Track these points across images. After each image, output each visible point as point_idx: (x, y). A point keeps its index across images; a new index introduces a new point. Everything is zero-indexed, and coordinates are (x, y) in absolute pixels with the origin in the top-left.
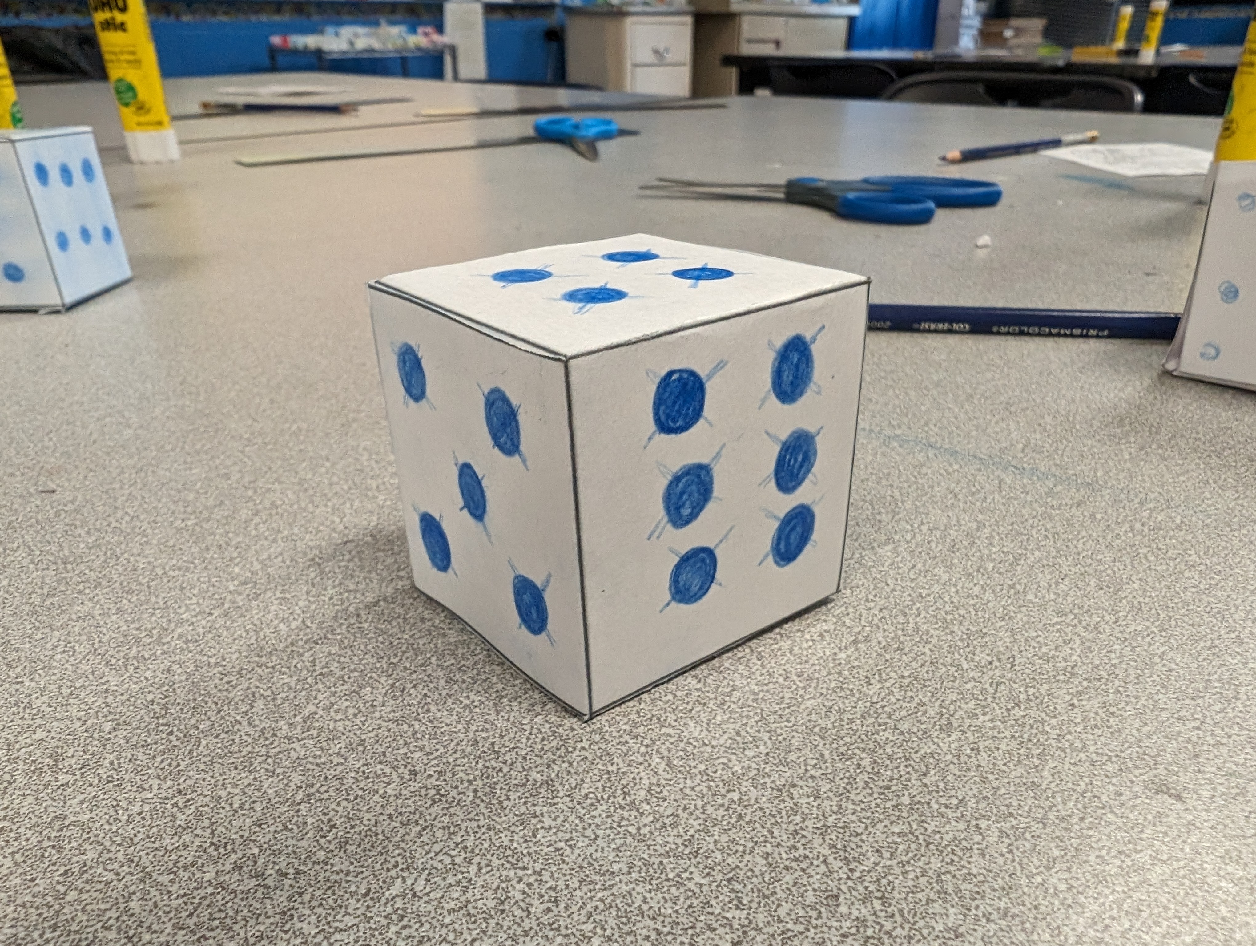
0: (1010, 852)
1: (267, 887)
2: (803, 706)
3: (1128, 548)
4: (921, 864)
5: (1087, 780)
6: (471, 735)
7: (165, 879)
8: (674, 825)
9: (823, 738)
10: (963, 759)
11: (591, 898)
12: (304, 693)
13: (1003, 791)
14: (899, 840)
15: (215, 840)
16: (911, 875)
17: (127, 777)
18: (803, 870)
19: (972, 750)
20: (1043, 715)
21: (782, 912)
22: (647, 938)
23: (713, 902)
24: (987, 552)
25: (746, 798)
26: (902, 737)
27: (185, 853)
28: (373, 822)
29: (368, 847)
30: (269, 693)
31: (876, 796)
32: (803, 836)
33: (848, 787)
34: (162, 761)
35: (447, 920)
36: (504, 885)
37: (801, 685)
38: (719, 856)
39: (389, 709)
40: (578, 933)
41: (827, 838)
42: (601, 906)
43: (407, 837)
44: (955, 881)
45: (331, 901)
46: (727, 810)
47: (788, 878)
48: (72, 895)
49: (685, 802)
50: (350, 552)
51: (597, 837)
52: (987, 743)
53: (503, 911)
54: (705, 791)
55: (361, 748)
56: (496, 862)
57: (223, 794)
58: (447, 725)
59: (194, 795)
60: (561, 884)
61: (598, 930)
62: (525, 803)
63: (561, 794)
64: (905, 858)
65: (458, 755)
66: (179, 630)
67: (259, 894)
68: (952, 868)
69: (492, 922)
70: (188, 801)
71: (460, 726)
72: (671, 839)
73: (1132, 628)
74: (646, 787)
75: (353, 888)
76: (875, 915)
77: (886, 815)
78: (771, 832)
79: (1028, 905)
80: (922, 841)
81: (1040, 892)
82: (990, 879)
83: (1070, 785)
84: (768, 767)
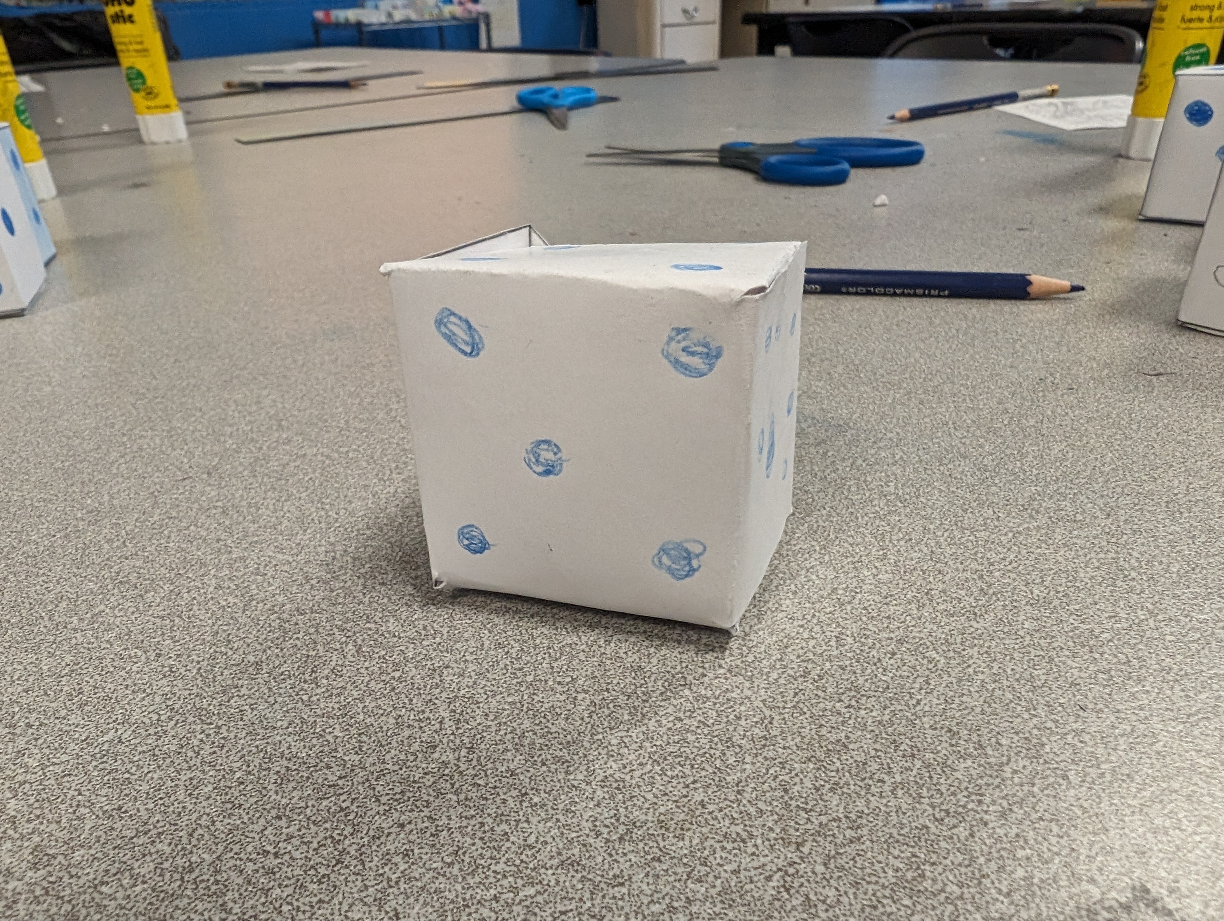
0: (591, 717)
1: (14, 734)
3: (838, 482)
4: (514, 724)
5: (684, 665)
6: (215, 628)
8: (339, 695)
9: (490, 632)
11: (250, 745)
12: (101, 596)
13: (612, 672)
14: (507, 707)
16: (502, 733)
18: (421, 728)
21: (388, 757)
22: (278, 772)
23: (340, 749)
25: (405, 676)
28: (112, 690)
29: (101, 708)
30: (74, 596)
31: (508, 675)
32: (434, 704)
33: (490, 669)
35: (136, 759)
36: (189, 735)
38: (361, 717)
39: (161, 608)
40: (227, 769)
41: (452, 705)
42: (254, 750)
43: (132, 701)
44: (534, 737)
45: (57, 745)
46: (386, 684)
47: (407, 733)
49: (355, 678)
50: (185, 486)
51: (275, 702)
53: (180, 753)
54: (376, 670)
55: (126, 637)
56: (191, 719)
58: (201, 620)
60: (232, 735)
61: (244, 767)
62: (233, 678)
63: (264, 671)
64: (504, 720)
65: (198, 643)
66: (25, 548)
68: (537, 727)
69: (168, 761)
71: (210, 622)
72: (331, 705)
74: (332, 667)
75: (77, 736)
76: (458, 759)
77: (508, 689)
78: (411, 700)
79: (581, 754)
80: (525, 708)
81: (596, 745)
82: (562, 736)
83: (669, 669)
84: (435, 653)
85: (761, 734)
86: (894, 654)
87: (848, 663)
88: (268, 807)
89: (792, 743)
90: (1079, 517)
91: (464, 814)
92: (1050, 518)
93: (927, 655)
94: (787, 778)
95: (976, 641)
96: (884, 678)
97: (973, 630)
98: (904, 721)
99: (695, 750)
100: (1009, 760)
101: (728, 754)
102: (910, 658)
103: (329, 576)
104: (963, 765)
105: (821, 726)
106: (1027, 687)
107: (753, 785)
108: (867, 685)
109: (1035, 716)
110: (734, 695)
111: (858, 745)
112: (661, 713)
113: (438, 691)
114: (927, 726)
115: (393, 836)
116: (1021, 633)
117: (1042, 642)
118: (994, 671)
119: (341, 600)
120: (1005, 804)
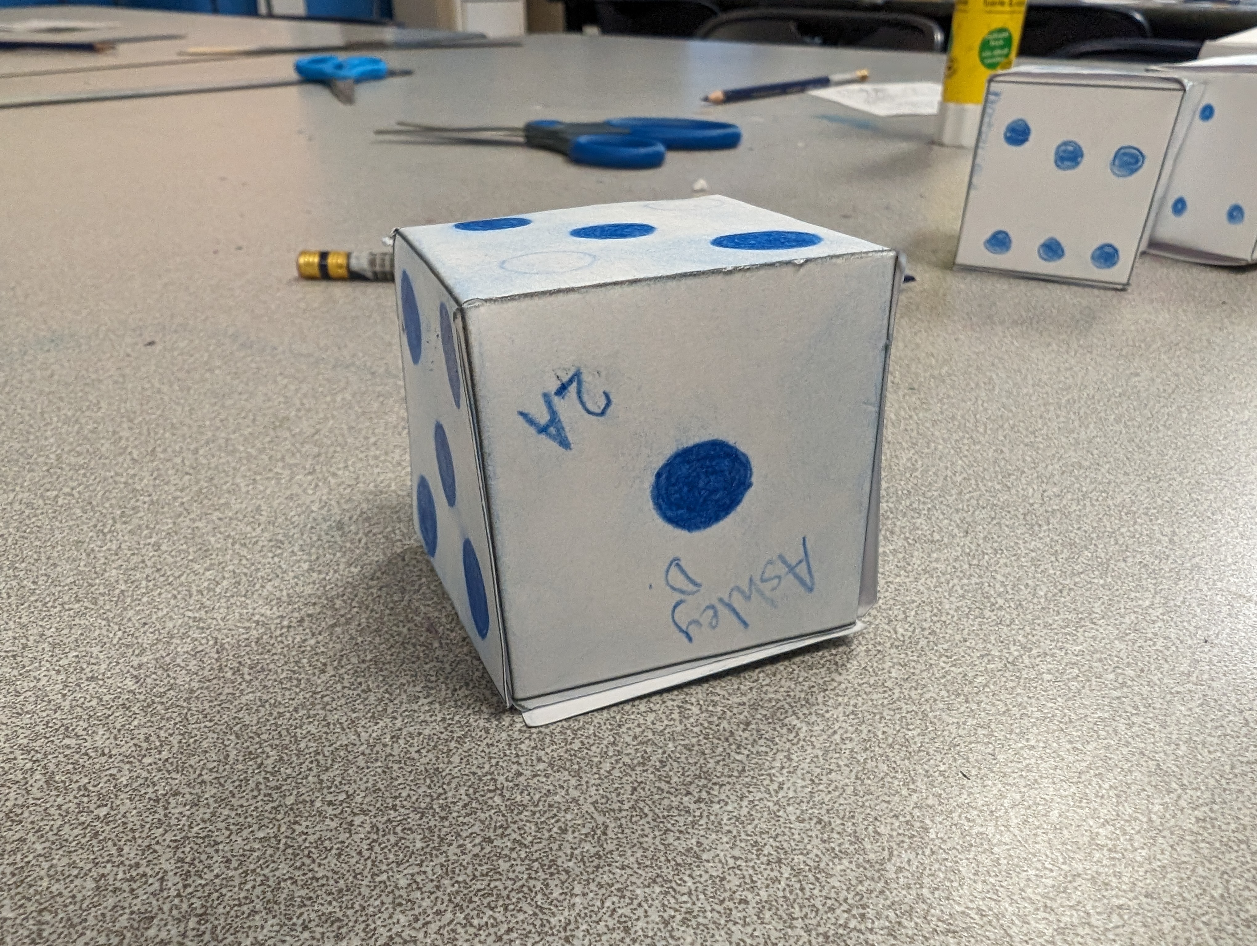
0: (371, 849)
2: (236, 703)
4: (266, 871)
5: (494, 762)
8: (14, 852)
9: (238, 737)
10: (378, 748)
13: (401, 780)
14: (257, 846)
16: (248, 886)
18: (132, 891)
25: (113, 813)
26: (325, 729)
31: (259, 798)
32: (155, 851)
33: (236, 791)
37: (248, 678)
38: (45, 883)
41: (180, 851)
44: (293, 887)
47: (111, 901)
49: (41, 824)
52: (412, 729)
54: (73, 808)
68: (297, 873)
76: (184, 935)
77: (260, 818)
78: (121, 850)
79: (357, 906)
80: (281, 846)
81: (377, 891)
82: (331, 882)
83: (474, 769)
84: (159, 775)
85: (593, 851)
86: (748, 724)
87: (694, 740)
89: (632, 860)
90: (937, 537)
92: (906, 539)
93: (786, 721)
94: (627, 911)
95: (840, 699)
96: (738, 757)
97: (836, 684)
98: (765, 814)
99: (509, 883)
100: (891, 854)
101: (552, 883)
102: (766, 728)
103: (15, 672)
104: (839, 867)
105: (668, 830)
106: (902, 754)
107: (585, 927)
108: (719, 768)
109: (914, 791)
110: (557, 798)
111: (712, 853)
112: (464, 834)
113: (161, 830)
114: (793, 818)
116: (889, 684)
117: (913, 693)
118: (864, 736)
119: (29, 707)
120: (892, 915)
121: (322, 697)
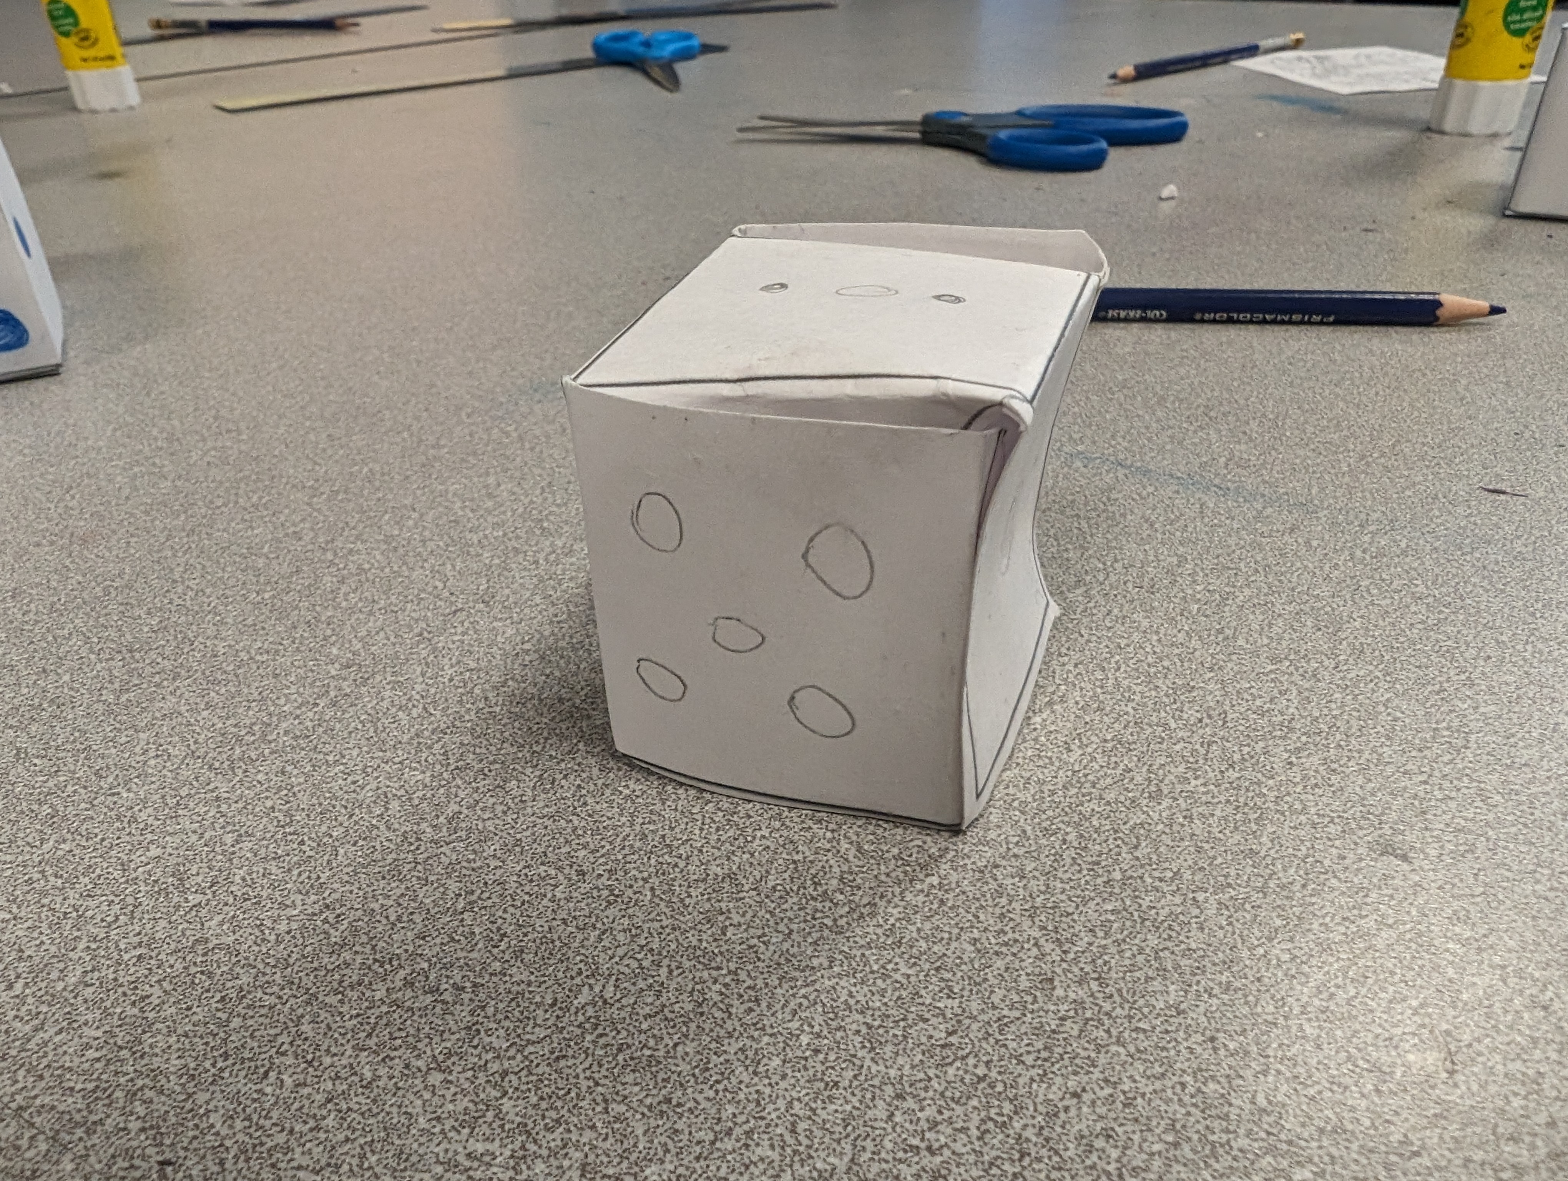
0: (1230, 924)
1: (444, 1002)
3: (1348, 582)
4: (1137, 941)
5: (1308, 844)
6: (638, 828)
7: (333, 1000)
8: (873, 915)
9: (1023, 813)
10: (1176, 828)
11: (794, 995)
12: (442, 791)
13: (1220, 860)
14: (1112, 918)
15: (378, 956)
16: (1128, 954)
17: (264, 894)
18: (1014, 955)
19: (1185, 817)
20: (1260, 776)
21: (995, 998)
22: (858, 1032)
23: (923, 992)
24: (1190, 592)
25: (946, 882)
26: (1109, 808)
27: (348, 971)
28: (546, 928)
29: (546, 955)
30: (402, 792)
31: (1085, 872)
32: (1011, 919)
33: (1055, 865)
34: (300, 874)
35: (644, 1026)
36: (698, 987)
38: (923, 944)
39: (541, 804)
40: (785, 1032)
41: (1037, 920)
42: (805, 1003)
43: (586, 943)
44: (1173, 957)
45: (516, 1013)
46: (927, 895)
47: (1000, 963)
48: (236, 1022)
50: (462, 622)
51: (791, 932)
52: (1200, 810)
53: (702, 1014)
54: (901, 876)
55: (518, 849)
56: (687, 964)
57: (376, 906)
58: (609, 819)
59: (343, 909)
60: (760, 983)
61: (806, 1027)
62: (709, 899)
63: (746, 888)
64: (1119, 937)
65: (626, 851)
66: (284, 725)
67: (438, 1010)
68: (1169, 944)
69: (693, 1026)
70: (339, 916)
71: (623, 819)
72: (870, 930)
73: (1352, 675)
74: (838, 875)
75: (538, 999)
76: (1093, 996)
77: (1097, 892)
78: (976, 916)
80: (1136, 917)
82: (1210, 953)
83: (1290, 851)
88: (876, 1082)
91: (1148, 1073)
115: (1073, 1112)
121: (1086, 776)
